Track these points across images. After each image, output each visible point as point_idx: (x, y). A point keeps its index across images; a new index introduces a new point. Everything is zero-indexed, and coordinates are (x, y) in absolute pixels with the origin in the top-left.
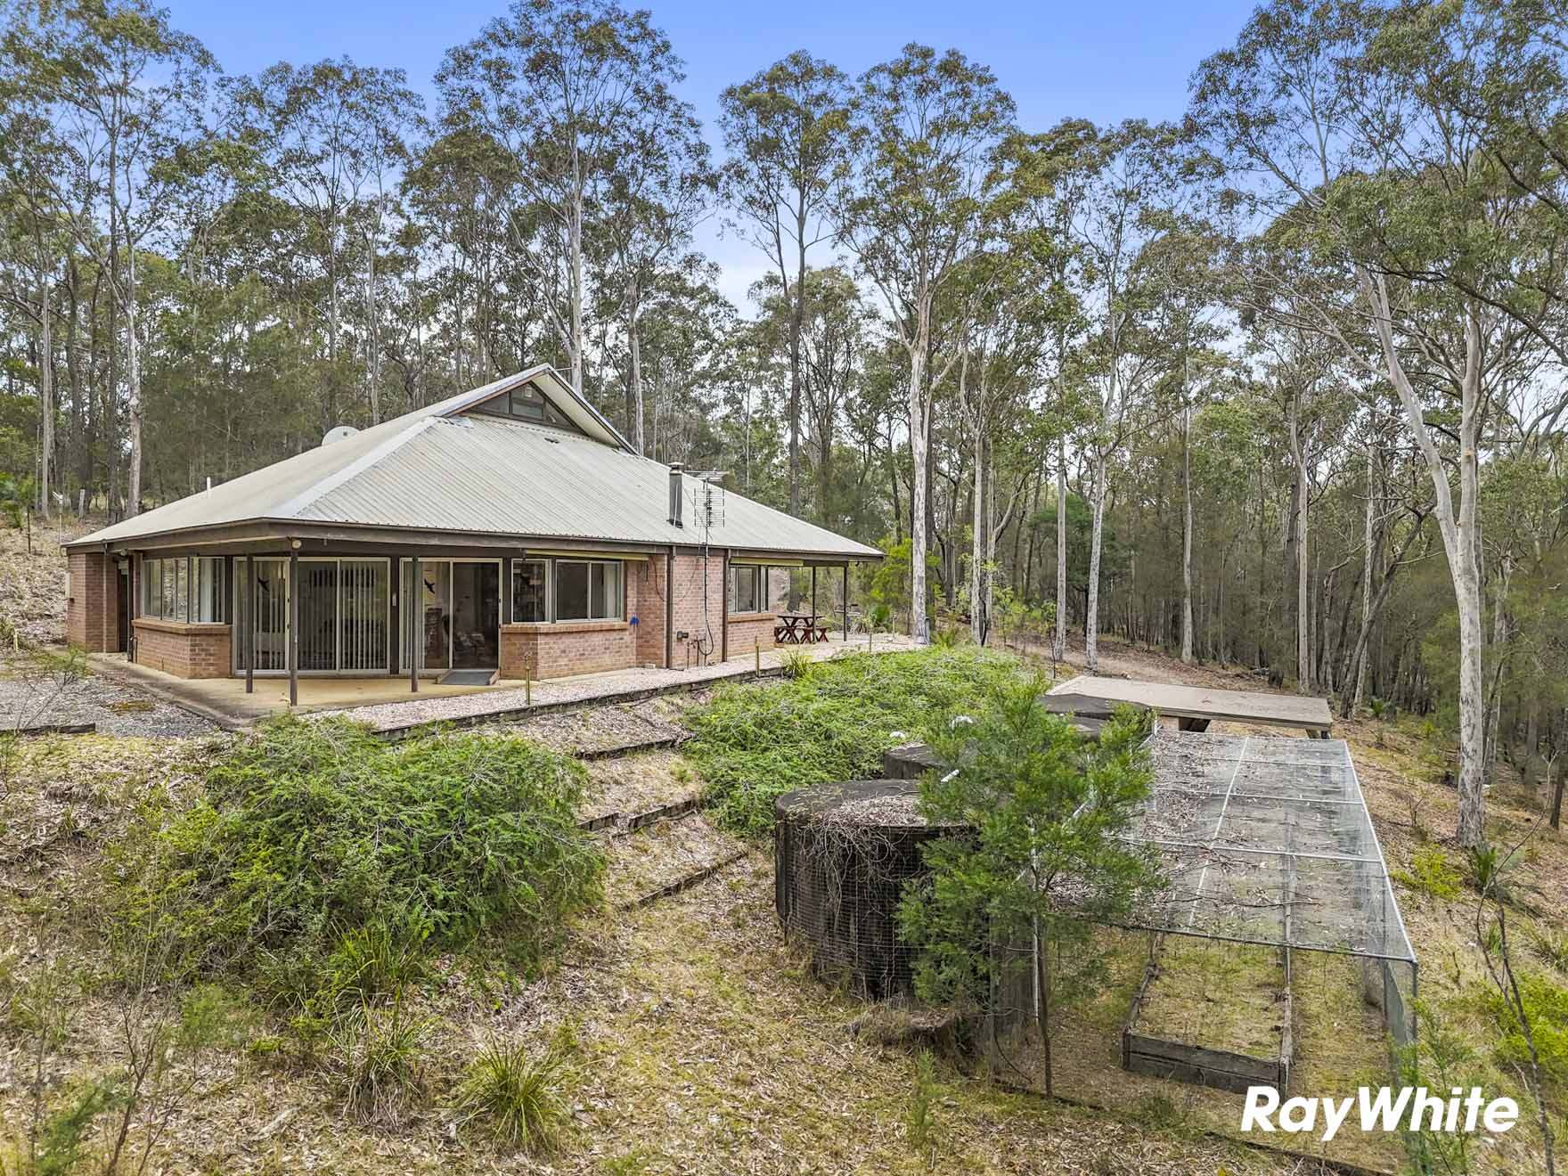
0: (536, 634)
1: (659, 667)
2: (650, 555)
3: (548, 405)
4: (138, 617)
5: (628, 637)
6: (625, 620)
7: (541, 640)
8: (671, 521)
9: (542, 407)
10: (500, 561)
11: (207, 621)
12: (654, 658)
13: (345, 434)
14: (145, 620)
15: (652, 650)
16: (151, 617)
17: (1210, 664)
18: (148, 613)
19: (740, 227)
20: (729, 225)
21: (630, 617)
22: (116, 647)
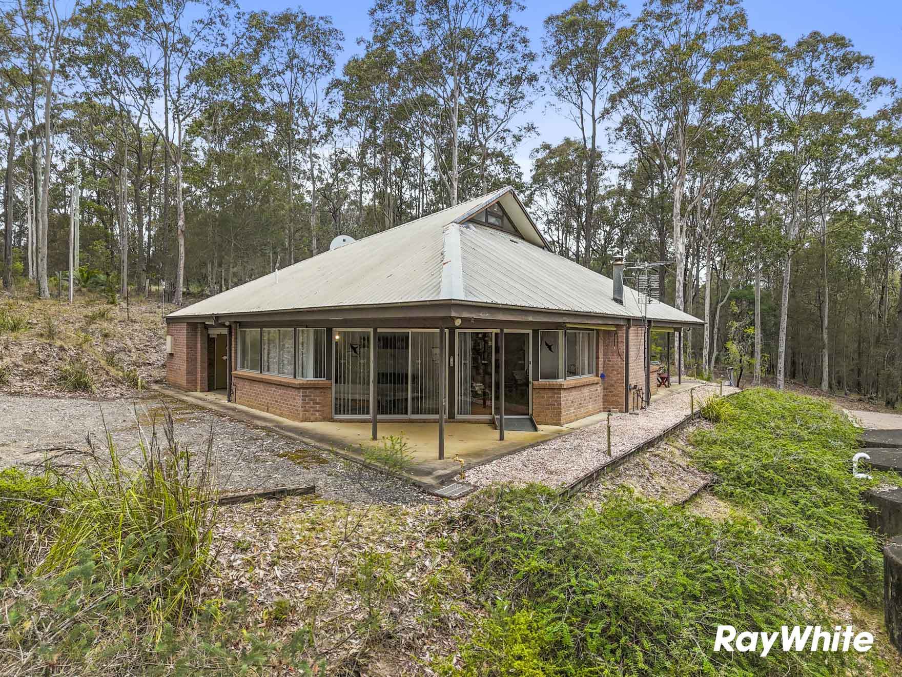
0: (560, 388)
1: (621, 411)
2: (617, 326)
3: (505, 218)
4: (236, 370)
5: (599, 388)
6: (597, 375)
7: (563, 394)
8: (615, 300)
9: (501, 218)
10: (530, 332)
11: (310, 377)
12: (616, 404)
13: (344, 240)
14: (241, 372)
15: (615, 398)
16: (245, 370)
17: (837, 392)
18: (243, 367)
19: (558, 106)
20: (551, 105)
21: (600, 372)
22: (206, 388)
